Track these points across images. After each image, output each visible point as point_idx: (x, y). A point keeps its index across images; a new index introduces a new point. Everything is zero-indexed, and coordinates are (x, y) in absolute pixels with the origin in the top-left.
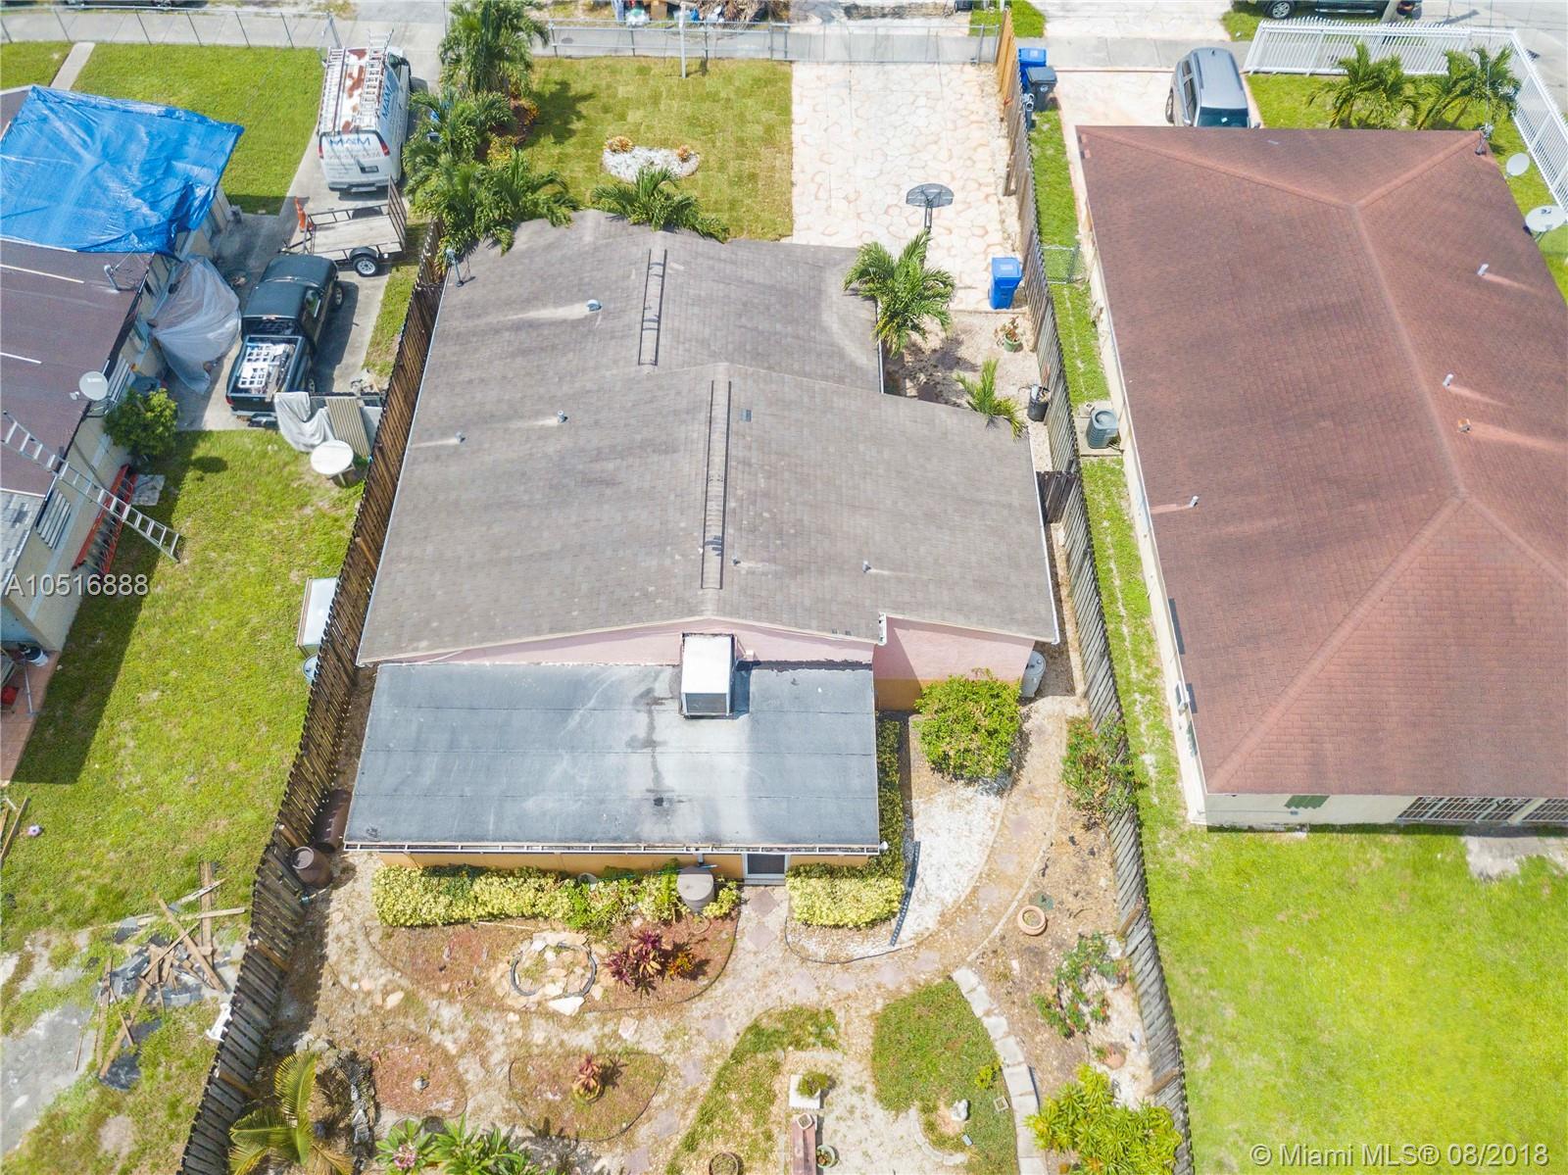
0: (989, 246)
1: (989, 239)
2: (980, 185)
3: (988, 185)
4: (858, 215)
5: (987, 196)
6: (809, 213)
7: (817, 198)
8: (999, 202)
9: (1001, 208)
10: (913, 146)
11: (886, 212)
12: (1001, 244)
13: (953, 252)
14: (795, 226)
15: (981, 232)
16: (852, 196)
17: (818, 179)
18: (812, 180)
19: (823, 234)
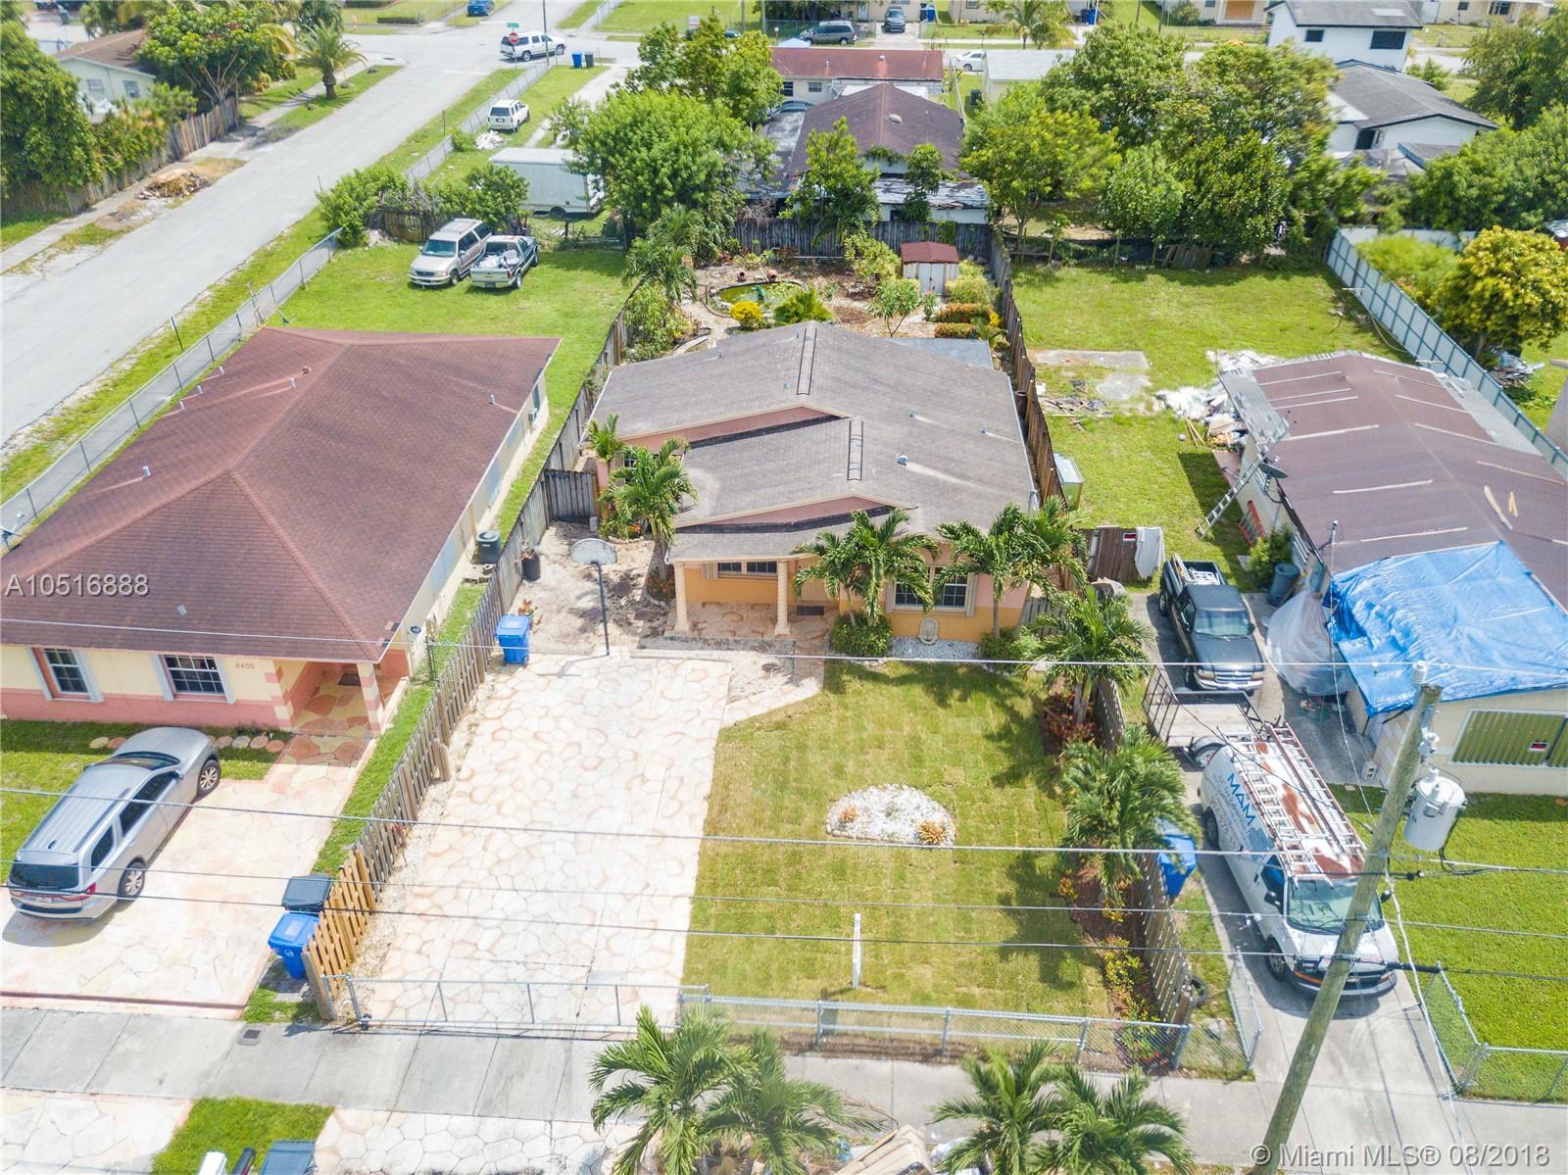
0: (499, 718)
1: (496, 724)
2: (471, 795)
3: (459, 794)
4: (636, 757)
5: (469, 779)
6: (696, 760)
7: (682, 780)
8: (459, 770)
9: (459, 763)
10: (532, 857)
11: (601, 761)
12: (485, 718)
13: (543, 712)
14: (714, 744)
15: (499, 735)
16: (637, 782)
17: (675, 805)
18: (682, 805)
19: (683, 734)
